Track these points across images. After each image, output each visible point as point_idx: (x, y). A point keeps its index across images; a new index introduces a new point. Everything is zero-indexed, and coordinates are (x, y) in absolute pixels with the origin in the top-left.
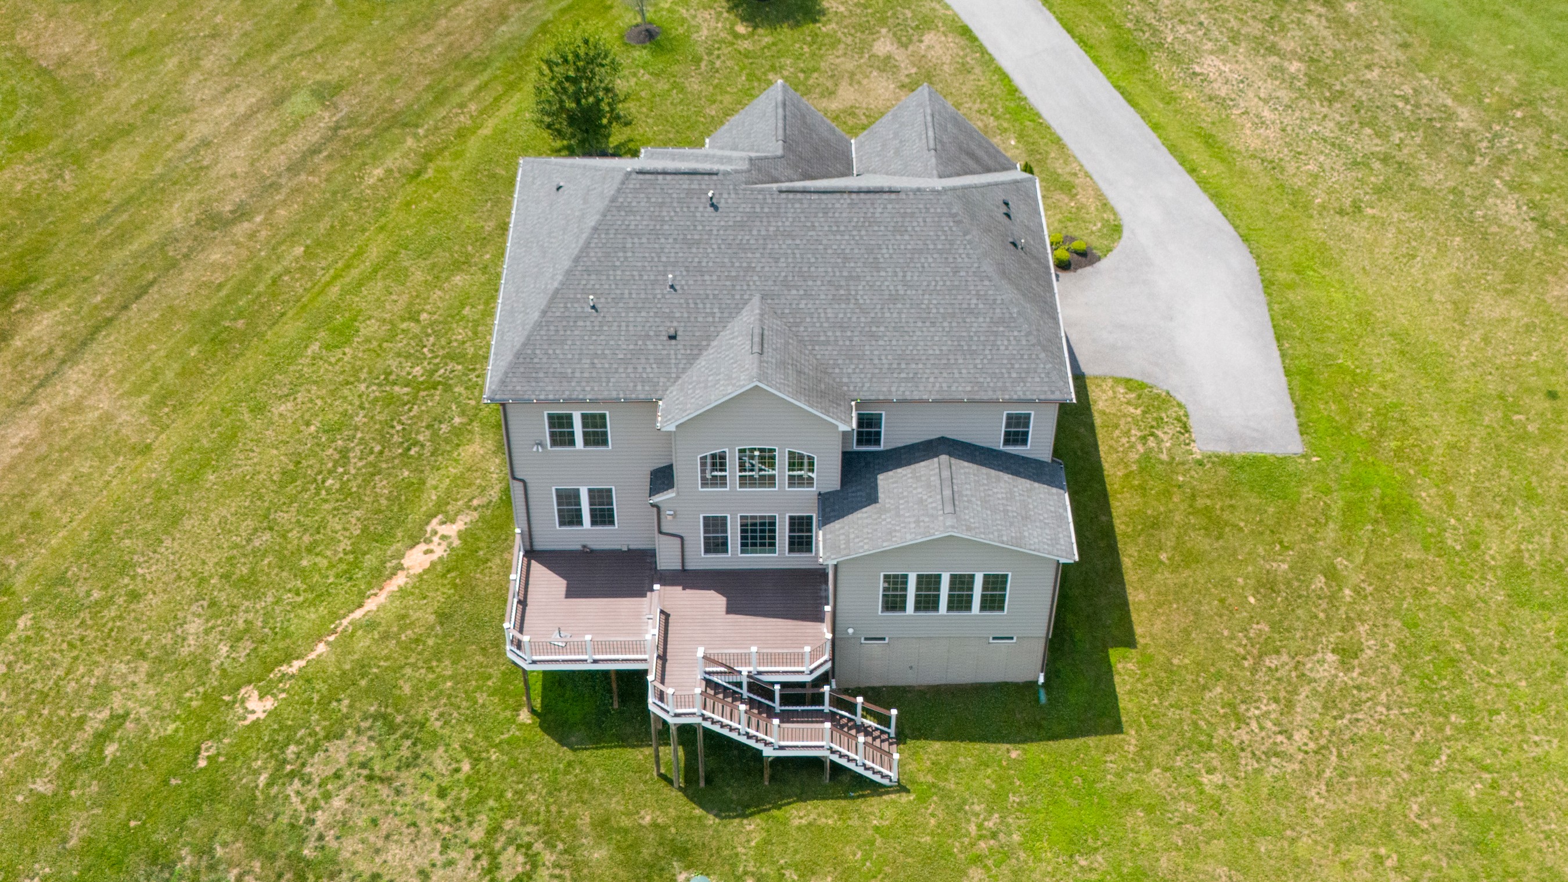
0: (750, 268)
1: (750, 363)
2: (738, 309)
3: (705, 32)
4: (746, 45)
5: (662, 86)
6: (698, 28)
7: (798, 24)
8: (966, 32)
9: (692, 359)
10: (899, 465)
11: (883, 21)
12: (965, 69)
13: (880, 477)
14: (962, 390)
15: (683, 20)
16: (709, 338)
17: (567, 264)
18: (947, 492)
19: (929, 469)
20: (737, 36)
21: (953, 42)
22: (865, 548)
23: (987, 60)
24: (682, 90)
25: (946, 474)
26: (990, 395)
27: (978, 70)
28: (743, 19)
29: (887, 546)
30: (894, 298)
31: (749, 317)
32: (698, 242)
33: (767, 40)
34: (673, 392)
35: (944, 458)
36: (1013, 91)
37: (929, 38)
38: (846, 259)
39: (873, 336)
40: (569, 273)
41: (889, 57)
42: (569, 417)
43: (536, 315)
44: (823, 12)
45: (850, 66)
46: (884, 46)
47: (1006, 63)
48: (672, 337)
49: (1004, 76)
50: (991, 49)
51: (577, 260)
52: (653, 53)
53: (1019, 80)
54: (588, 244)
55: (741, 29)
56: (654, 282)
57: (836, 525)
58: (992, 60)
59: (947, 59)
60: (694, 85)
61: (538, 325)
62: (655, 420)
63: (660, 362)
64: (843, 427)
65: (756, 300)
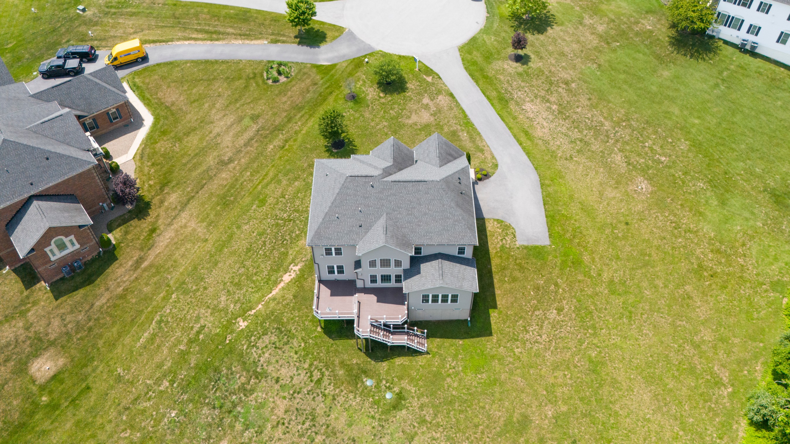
0: (383, 205)
1: (383, 236)
2: (380, 218)
3: (370, 96)
4: (383, 100)
5: (357, 115)
6: (368, 94)
7: (399, 93)
8: (451, 95)
9: (366, 233)
10: (427, 261)
11: (426, 91)
12: (451, 109)
13: (421, 265)
14: (445, 241)
15: (364, 92)
16: (371, 226)
17: (330, 204)
18: (441, 272)
19: (435, 263)
20: (380, 97)
21: (448, 98)
22: (416, 289)
23: (458, 105)
24: (363, 117)
25: (440, 266)
26: (453, 243)
27: (455, 109)
28: (382, 91)
29: (423, 288)
30: (425, 214)
31: (382, 221)
32: (368, 197)
33: (390, 98)
34: (361, 243)
35: (440, 260)
36: (466, 116)
37: (440, 97)
38: (411, 202)
39: (419, 225)
40: (330, 207)
41: (427, 104)
42: (331, 249)
43: (321, 220)
44: (407, 89)
45: (415, 108)
46: (426, 100)
47: (464, 106)
48: (361, 226)
49: (463, 111)
50: (459, 101)
51: (332, 203)
52: (354, 103)
53: (468, 112)
54: (336, 198)
55: (382, 95)
56: (355, 210)
57: (408, 280)
58: (460, 105)
59: (445, 105)
60: (367, 115)
61: (322, 223)
62: (356, 252)
63: (357, 234)
64: (410, 255)
65: (385, 215)
